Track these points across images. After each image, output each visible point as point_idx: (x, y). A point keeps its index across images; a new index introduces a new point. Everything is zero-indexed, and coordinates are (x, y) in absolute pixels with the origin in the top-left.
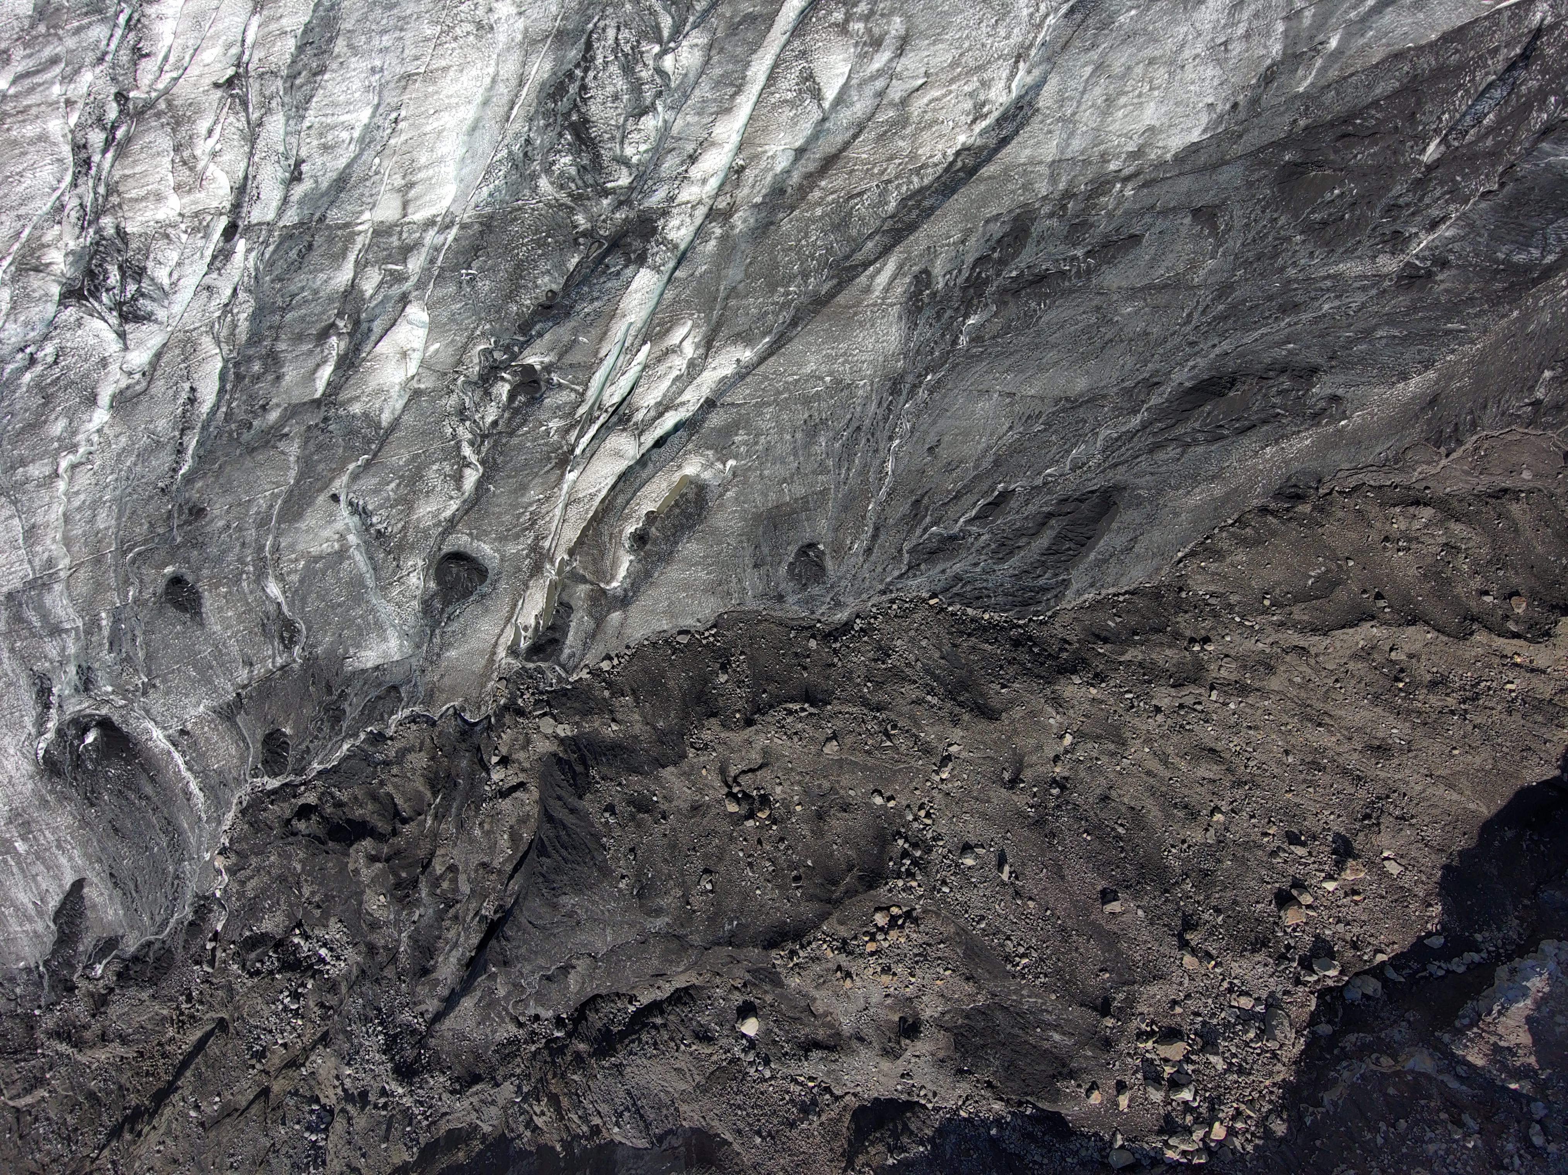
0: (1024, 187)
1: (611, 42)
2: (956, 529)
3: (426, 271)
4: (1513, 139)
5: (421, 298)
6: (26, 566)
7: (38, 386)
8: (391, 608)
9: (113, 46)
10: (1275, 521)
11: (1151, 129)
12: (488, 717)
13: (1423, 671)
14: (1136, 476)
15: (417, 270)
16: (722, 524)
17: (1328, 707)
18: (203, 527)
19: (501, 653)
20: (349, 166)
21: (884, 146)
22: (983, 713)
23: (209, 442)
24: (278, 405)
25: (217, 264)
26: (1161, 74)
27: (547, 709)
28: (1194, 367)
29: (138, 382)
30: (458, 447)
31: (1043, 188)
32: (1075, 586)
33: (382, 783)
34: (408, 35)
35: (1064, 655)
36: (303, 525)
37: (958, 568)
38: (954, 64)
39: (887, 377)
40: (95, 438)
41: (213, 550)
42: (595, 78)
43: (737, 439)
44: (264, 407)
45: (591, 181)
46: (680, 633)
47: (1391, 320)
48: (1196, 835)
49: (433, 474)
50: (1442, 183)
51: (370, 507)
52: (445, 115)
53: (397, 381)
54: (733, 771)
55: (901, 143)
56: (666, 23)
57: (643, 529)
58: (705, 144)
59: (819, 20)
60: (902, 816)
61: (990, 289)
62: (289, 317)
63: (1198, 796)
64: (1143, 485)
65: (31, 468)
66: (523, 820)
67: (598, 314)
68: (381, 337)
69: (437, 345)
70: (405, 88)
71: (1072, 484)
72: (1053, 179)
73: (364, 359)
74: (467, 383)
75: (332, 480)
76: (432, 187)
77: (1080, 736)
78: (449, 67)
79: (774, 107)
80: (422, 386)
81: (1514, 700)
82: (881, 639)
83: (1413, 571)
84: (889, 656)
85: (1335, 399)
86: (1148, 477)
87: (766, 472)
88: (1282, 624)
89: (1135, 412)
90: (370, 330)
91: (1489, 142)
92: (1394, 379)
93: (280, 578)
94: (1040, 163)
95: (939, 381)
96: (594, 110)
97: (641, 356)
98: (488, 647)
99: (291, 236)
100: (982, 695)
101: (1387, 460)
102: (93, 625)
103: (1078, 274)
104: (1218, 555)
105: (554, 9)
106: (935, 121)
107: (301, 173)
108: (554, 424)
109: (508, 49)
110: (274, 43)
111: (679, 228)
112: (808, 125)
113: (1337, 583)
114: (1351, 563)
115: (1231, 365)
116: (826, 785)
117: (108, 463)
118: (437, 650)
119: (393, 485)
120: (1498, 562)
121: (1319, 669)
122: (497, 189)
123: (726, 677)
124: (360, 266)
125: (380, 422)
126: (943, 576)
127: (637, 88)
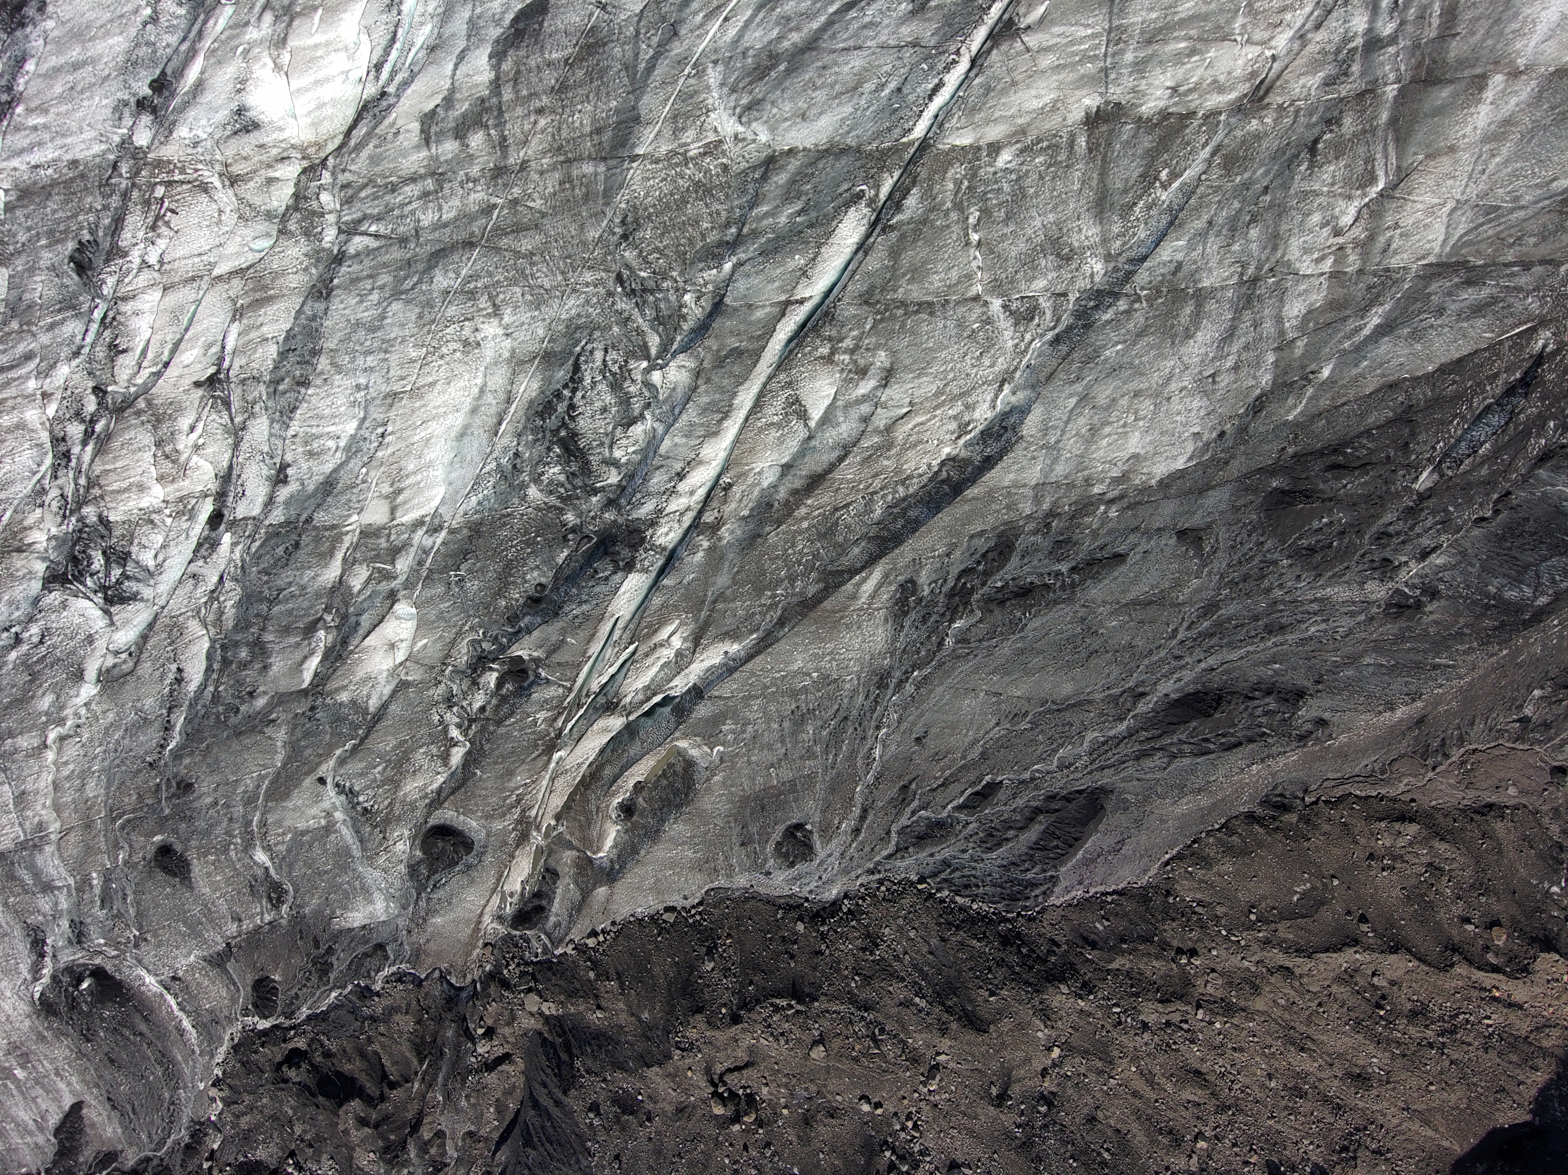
0: (1008, 507)
1: (599, 364)
2: (945, 814)
3: (415, 571)
4: (1509, 467)
5: (409, 597)
6: (17, 828)
7: (25, 664)
8: (377, 874)
9: (89, 339)
10: (1261, 830)
11: (1135, 456)
12: (474, 982)
13: (1403, 999)
14: (1123, 780)
15: (406, 569)
16: (709, 807)
17: (1312, 1031)
18: (191, 802)
19: (487, 919)
20: (335, 470)
21: (869, 466)
22: (971, 1023)
23: (197, 721)
24: (265, 693)
25: (203, 552)
26: (1146, 406)
27: (532, 984)
28: (1179, 680)
29: (125, 662)
30: (446, 731)
31: (1027, 508)
32: (1063, 884)
33: (370, 1040)
34: (394, 358)
35: (1053, 959)
36: (290, 805)
37: (946, 853)
38: (939, 393)
39: (874, 672)
40: (83, 711)
41: (201, 824)
42: (583, 397)
43: (725, 728)
44: (251, 694)
45: (580, 484)
46: (668, 909)
47: (1378, 647)
48: (1180, 1162)
49: (419, 757)
50: (1433, 513)
51: (357, 788)
52: (433, 425)
53: (385, 668)
54: (719, 1069)
55: (886, 463)
56: (654, 342)
57: (631, 799)
58: (693, 462)
59: (804, 355)
60: (890, 1125)
61: (976, 597)
62: (276, 610)
63: (1182, 1119)
64: (1131, 790)
65: (19, 738)
66: (508, 1093)
67: (586, 617)
68: (369, 633)
69: (425, 641)
70: (391, 406)
71: (1059, 784)
72: (1037, 500)
73: (352, 652)
74: (456, 671)
75: (319, 764)
76: (420, 491)
77: (1068, 1049)
78: (436, 382)
79: (761, 430)
80: (410, 678)
81: (1491, 1035)
82: (869, 925)
83: (1396, 892)
84: (877, 945)
85: (1321, 723)
86: (1135, 783)
87: (754, 759)
88: (1267, 942)
89: (1121, 719)
90: (358, 624)
91: (1484, 471)
92: (1381, 708)
93: (268, 849)
94: (1025, 485)
95: (925, 678)
96: (583, 424)
97: (629, 653)
98: (473, 916)
99: (278, 534)
100: (971, 1001)
101: (1373, 771)
102: (84, 884)
103: (1063, 587)
104: (1205, 861)
105: (541, 332)
106: (921, 442)
107: (286, 476)
108: (541, 716)
109: (496, 363)
110: (255, 350)
111: (667, 534)
112: (795, 443)
113: (1322, 903)
114: (1336, 882)
115: (1217, 681)
116: (813, 1088)
117: (96, 736)
118: (423, 914)
119: (380, 768)
120: (1481, 887)
121: (1304, 991)
122: (486, 498)
123: (712, 965)
124: (349, 564)
125: (367, 708)
126: (931, 860)
127: (625, 401)
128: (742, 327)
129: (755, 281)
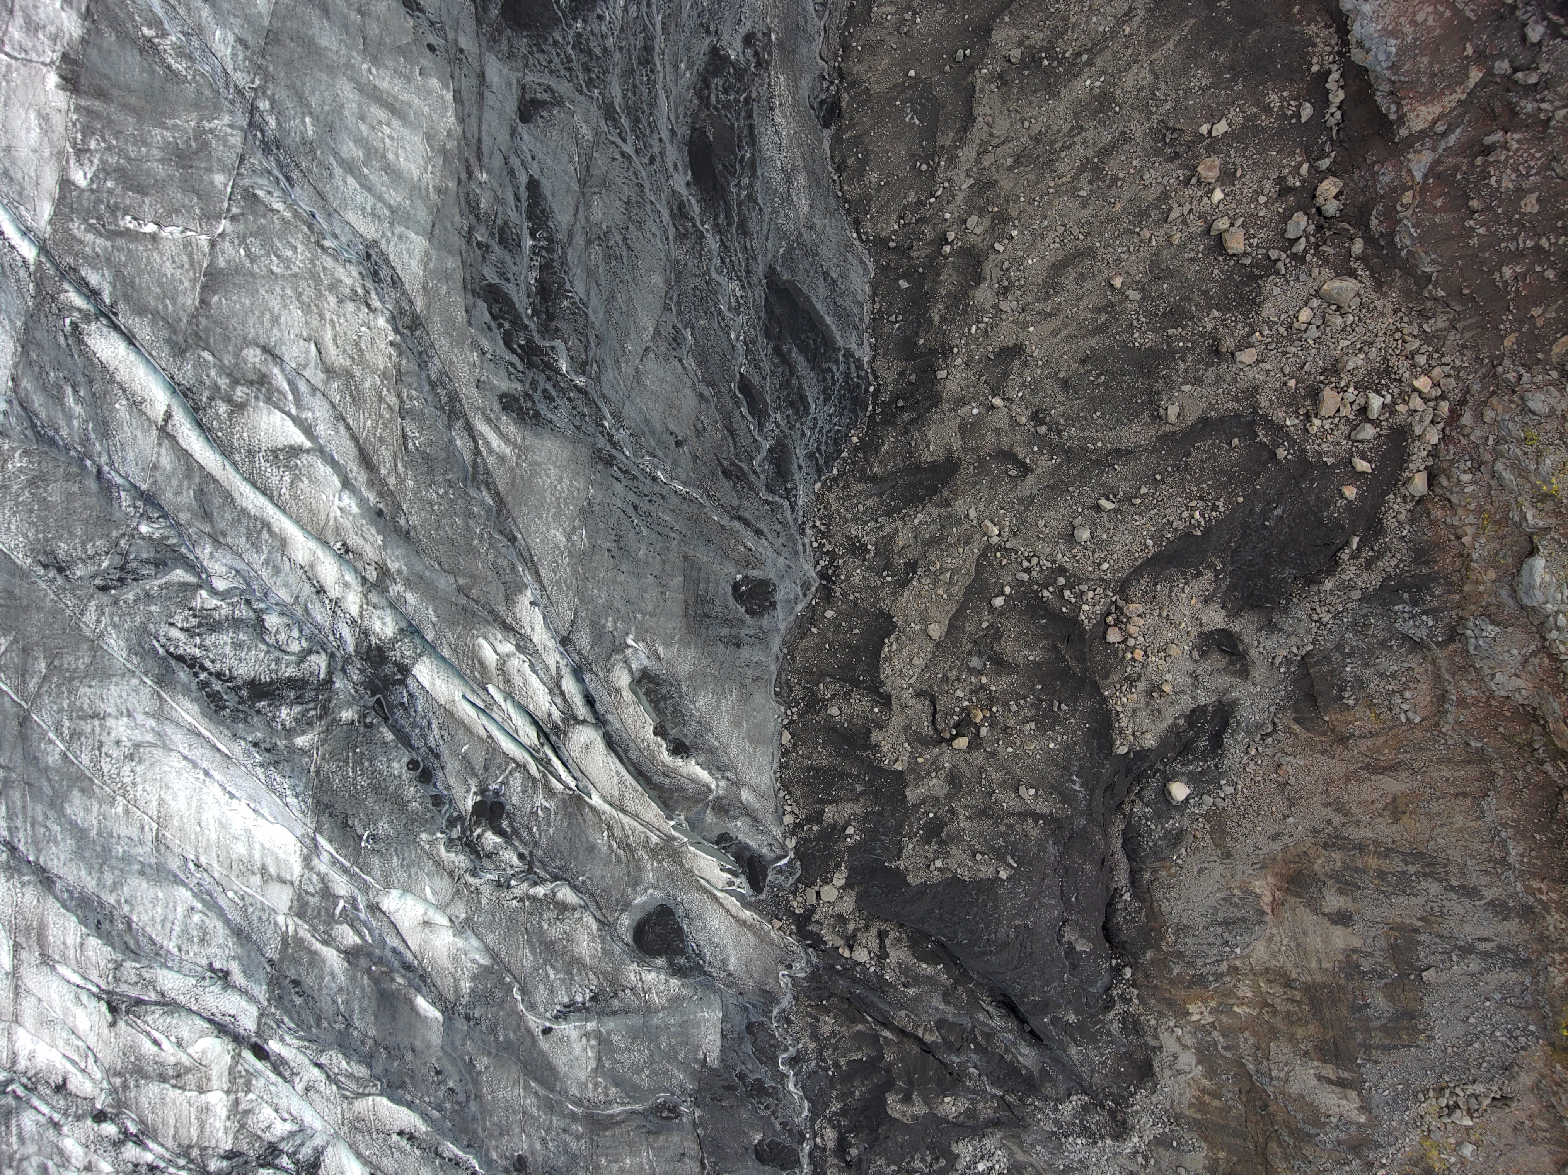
1: (182, 636)
12: (803, 946)
21: (365, 402)
22: (948, 475)
27: (814, 889)
30: (534, 899)
33: (836, 1065)
37: (801, 452)
42: (213, 661)
45: (313, 694)
46: (779, 738)
48: (1129, 309)
51: (566, 1000)
54: (929, 731)
55: (367, 384)
56: (179, 575)
58: (309, 574)
60: (1023, 583)
63: (1091, 295)
66: (914, 944)
69: (428, 890)
70: (167, 847)
77: (998, 389)
82: (846, 547)
83: (939, 16)
85: (749, 40)
86: (769, 244)
88: (951, 160)
90: (394, 950)
97: (498, 697)
104: (864, 200)
107: (222, 970)
108: (540, 800)
111: (384, 624)
114: (913, 74)
116: (970, 647)
121: (1006, 138)
123: (834, 710)
126: (805, 469)
127: (237, 623)
128: (175, 482)
129: (130, 456)
